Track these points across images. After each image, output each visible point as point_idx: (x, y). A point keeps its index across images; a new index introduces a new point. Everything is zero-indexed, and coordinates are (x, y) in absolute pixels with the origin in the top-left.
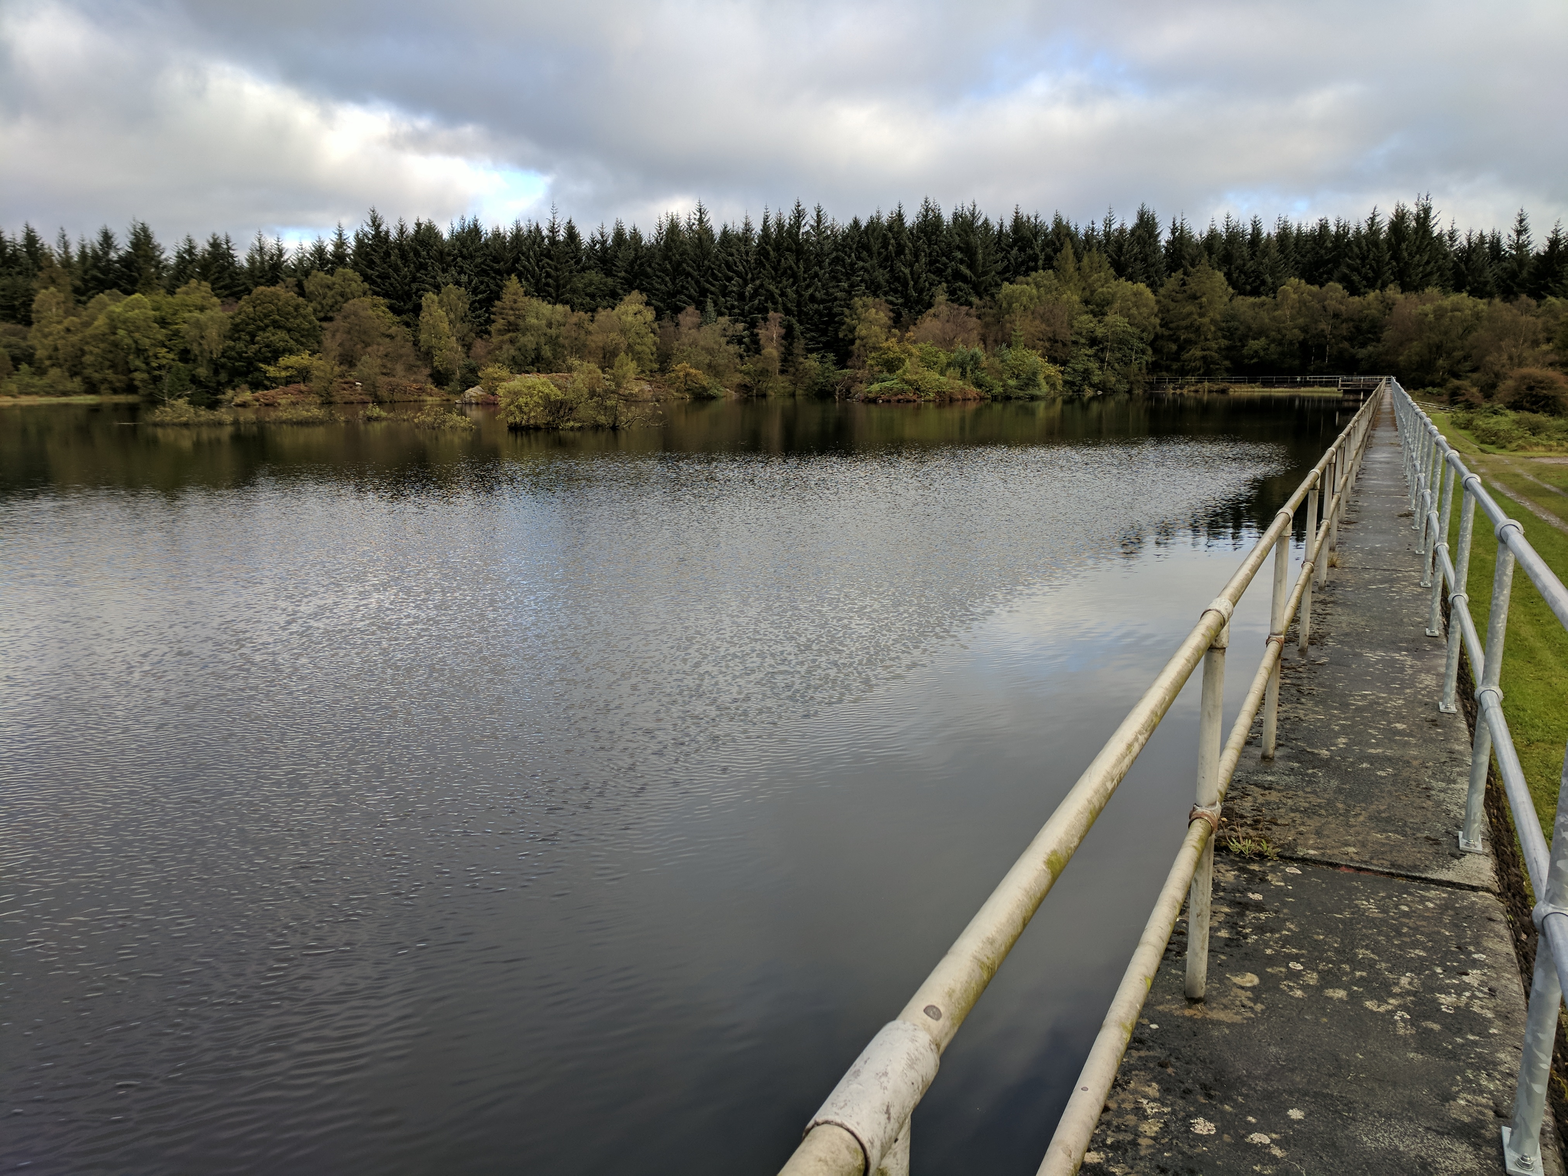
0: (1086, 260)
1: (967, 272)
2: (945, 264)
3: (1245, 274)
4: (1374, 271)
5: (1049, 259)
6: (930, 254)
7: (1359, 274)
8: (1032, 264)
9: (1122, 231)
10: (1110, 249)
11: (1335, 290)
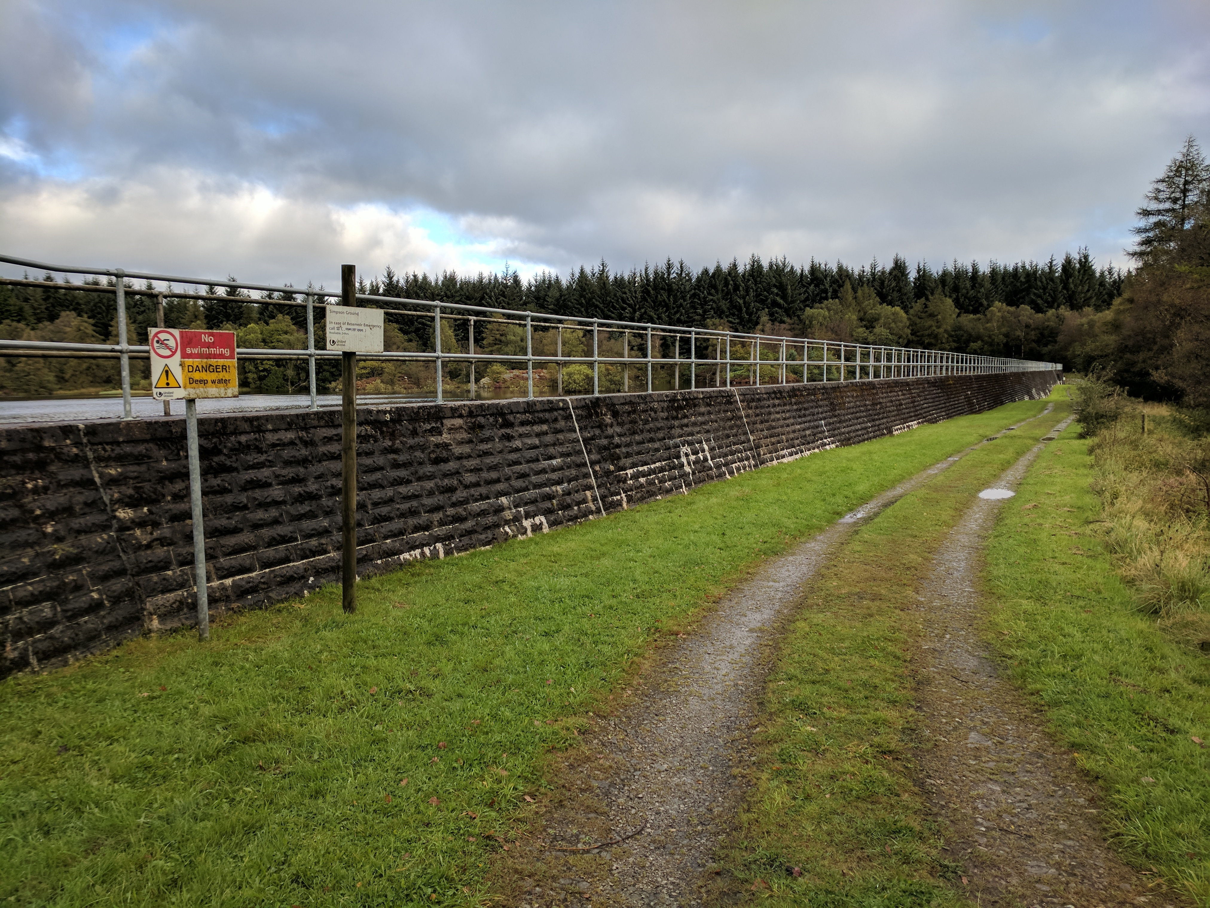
0: (860, 292)
1: (782, 302)
2: (766, 297)
3: (969, 299)
4: (1052, 297)
5: (835, 292)
6: (756, 290)
7: (1042, 299)
8: (823, 295)
9: (883, 272)
10: (876, 284)
11: (1026, 310)
